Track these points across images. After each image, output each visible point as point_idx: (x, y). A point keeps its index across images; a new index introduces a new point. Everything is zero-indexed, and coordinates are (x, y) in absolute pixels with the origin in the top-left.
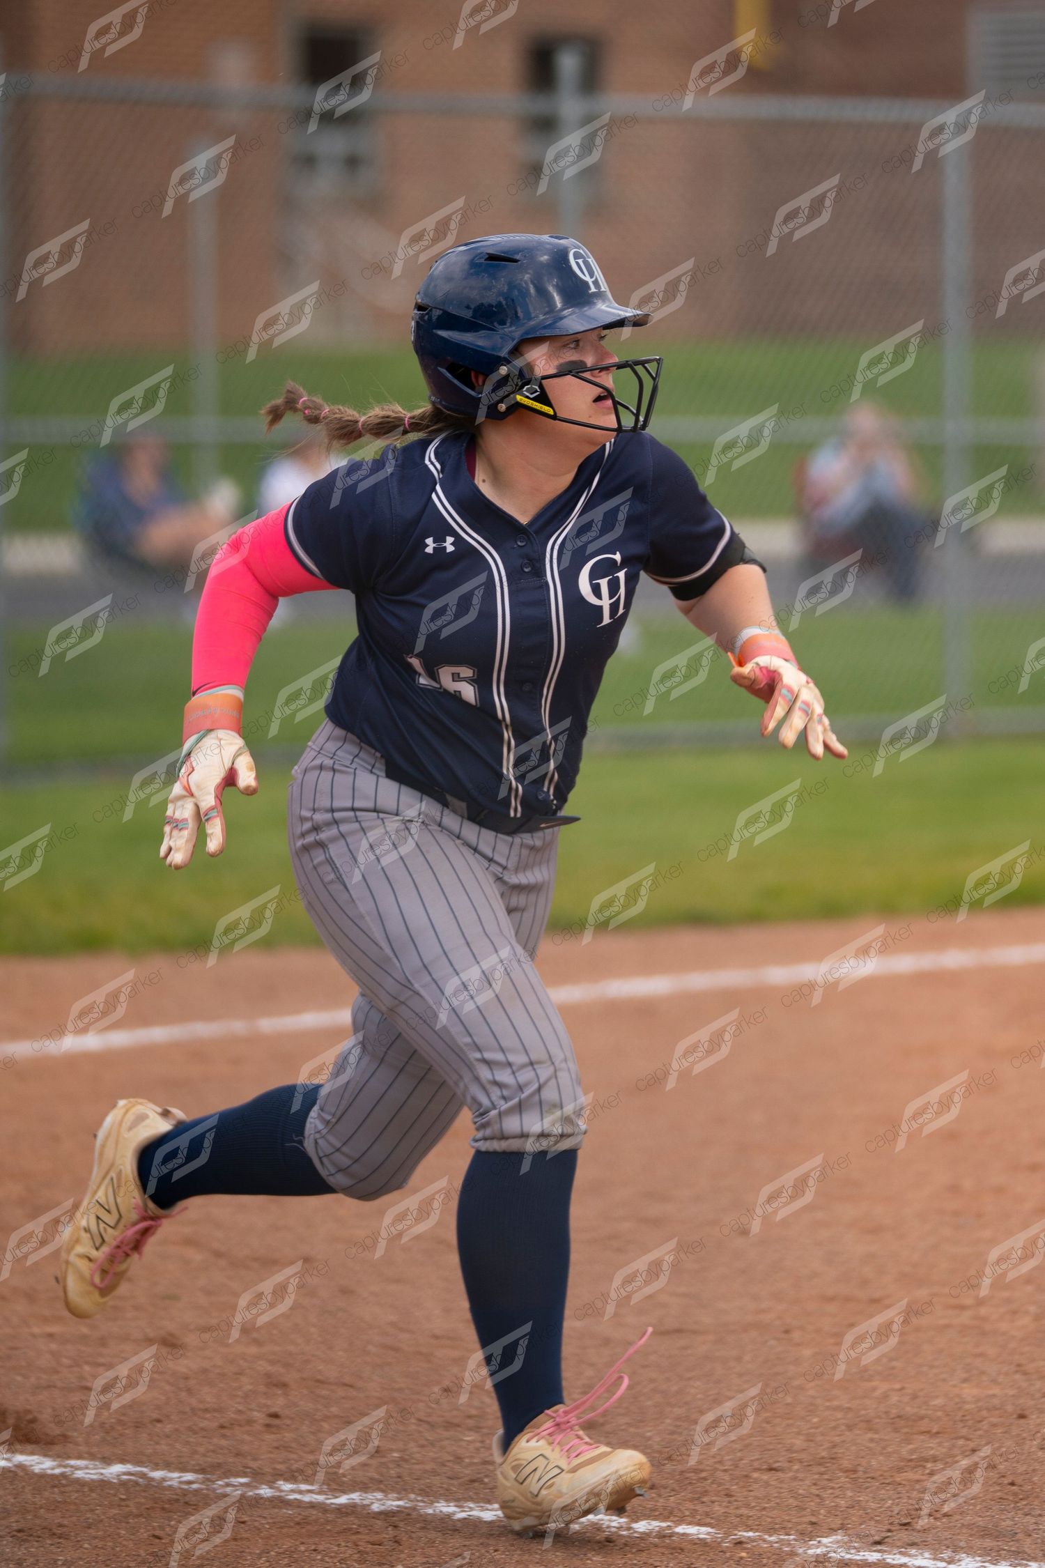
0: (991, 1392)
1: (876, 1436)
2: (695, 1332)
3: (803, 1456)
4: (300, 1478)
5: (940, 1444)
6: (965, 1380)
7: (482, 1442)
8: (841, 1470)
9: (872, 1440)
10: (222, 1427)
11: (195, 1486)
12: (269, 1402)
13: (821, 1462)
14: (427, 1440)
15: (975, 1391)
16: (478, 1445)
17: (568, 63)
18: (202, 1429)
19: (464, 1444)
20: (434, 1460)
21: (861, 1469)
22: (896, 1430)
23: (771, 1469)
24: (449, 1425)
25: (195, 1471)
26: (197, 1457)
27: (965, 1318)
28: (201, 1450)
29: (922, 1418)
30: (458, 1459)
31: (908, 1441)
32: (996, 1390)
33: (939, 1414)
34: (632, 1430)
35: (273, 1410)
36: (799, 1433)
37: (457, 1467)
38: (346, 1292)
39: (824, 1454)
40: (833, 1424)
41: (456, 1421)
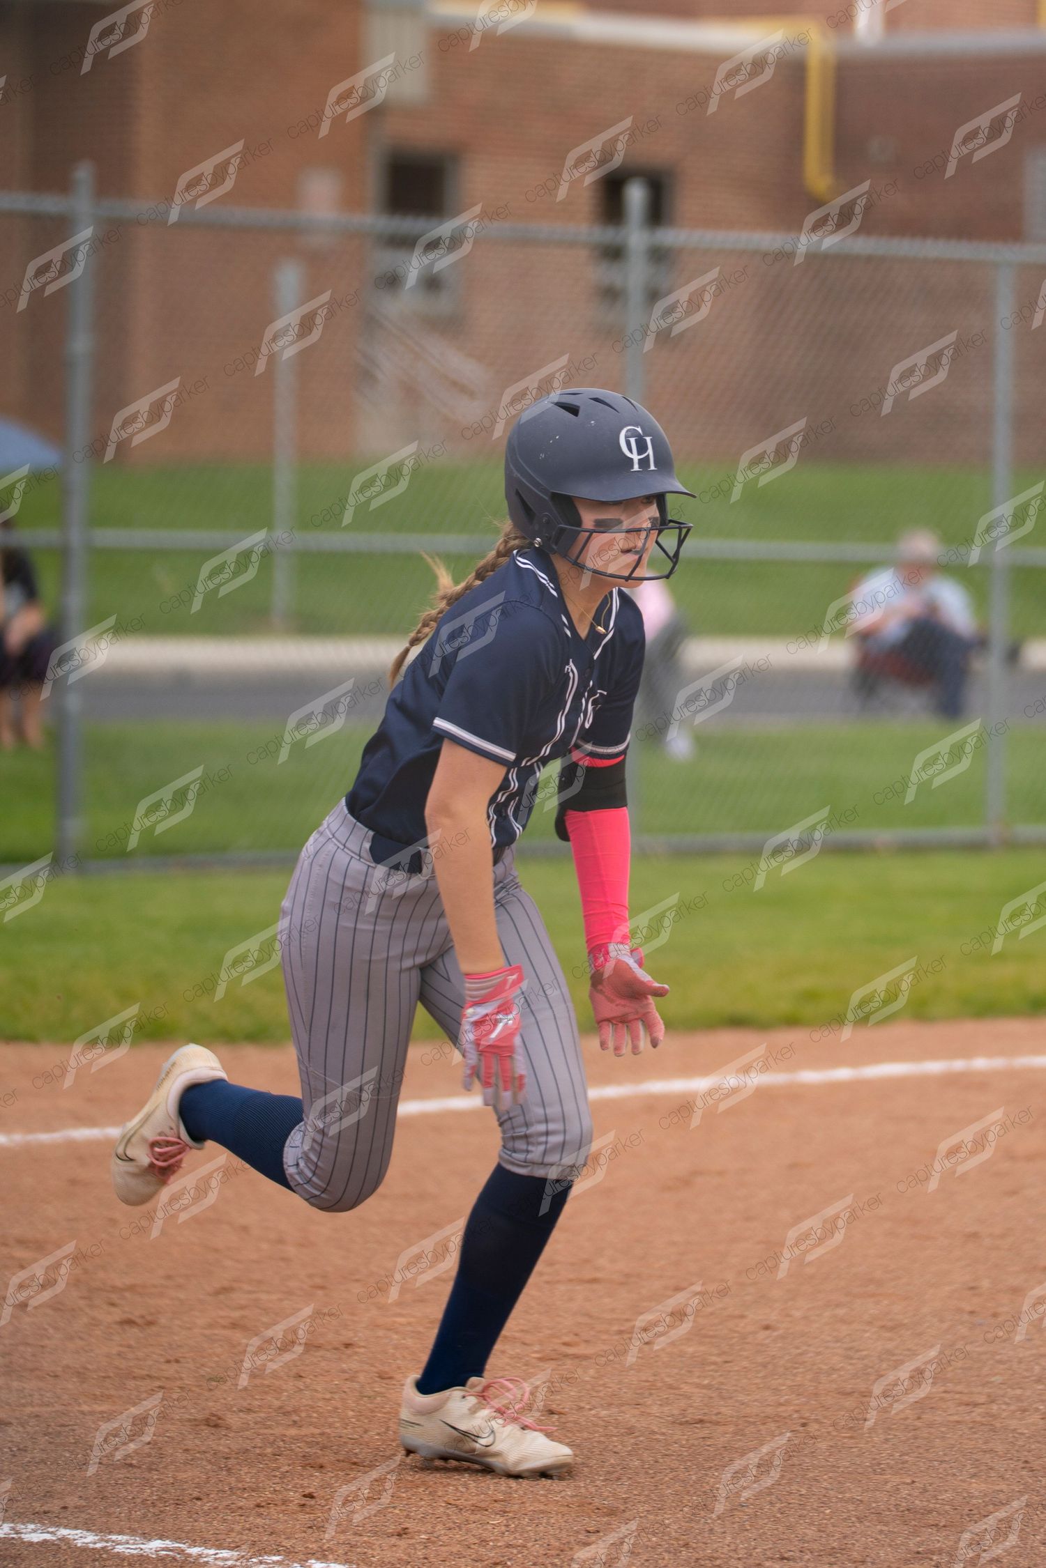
0: (997, 1488)
1: (885, 1528)
2: (717, 1423)
3: (815, 1546)
4: (331, 1557)
5: (947, 1537)
6: (974, 1476)
7: (507, 1526)
8: (849, 1560)
9: (881, 1532)
10: (258, 1506)
11: (229, 1563)
12: (305, 1483)
13: (832, 1552)
14: (455, 1523)
15: (983, 1486)
16: (503, 1528)
17: (636, 195)
18: (241, 1508)
19: (489, 1527)
20: (459, 1542)
21: (869, 1559)
22: (905, 1523)
23: (783, 1558)
24: (476, 1509)
25: (232, 1549)
26: (233, 1534)
27: (977, 1414)
28: (238, 1528)
29: (930, 1512)
30: (483, 1542)
31: (915, 1533)
32: (1004, 1487)
33: (947, 1508)
34: (651, 1517)
35: (307, 1491)
36: (812, 1524)
37: (482, 1551)
38: (382, 1376)
39: (835, 1544)
40: (845, 1515)
41: (483, 1505)
